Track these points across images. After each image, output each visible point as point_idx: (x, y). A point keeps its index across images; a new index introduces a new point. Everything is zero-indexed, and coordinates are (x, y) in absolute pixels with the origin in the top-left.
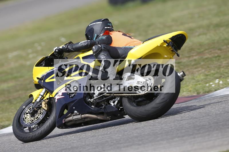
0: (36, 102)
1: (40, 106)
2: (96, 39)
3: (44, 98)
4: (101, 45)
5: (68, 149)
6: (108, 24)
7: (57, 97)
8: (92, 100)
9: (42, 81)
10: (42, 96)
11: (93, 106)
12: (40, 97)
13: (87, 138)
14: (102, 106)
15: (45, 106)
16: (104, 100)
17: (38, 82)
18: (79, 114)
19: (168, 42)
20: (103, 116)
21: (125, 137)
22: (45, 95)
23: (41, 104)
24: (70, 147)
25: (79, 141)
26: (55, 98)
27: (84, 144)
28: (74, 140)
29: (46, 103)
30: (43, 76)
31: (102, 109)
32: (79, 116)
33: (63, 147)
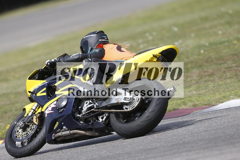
0: (28, 117)
1: (31, 120)
2: (90, 51)
3: (36, 112)
4: (91, 59)
5: (180, 144)
6: (103, 36)
7: (47, 112)
8: (80, 116)
9: (34, 95)
10: (34, 110)
11: (81, 122)
12: (32, 111)
13: (200, 133)
14: (90, 122)
15: (37, 120)
16: (92, 116)
17: (30, 96)
18: (68, 130)
19: (158, 57)
20: (91, 133)
21: (239, 132)
22: (37, 109)
23: (32, 119)
24: (181, 142)
25: (191, 136)
26: (46, 113)
27: (196, 139)
28: (185, 135)
29: (37, 117)
30: (35, 90)
31: (89, 125)
32: (68, 132)
33: (175, 142)
